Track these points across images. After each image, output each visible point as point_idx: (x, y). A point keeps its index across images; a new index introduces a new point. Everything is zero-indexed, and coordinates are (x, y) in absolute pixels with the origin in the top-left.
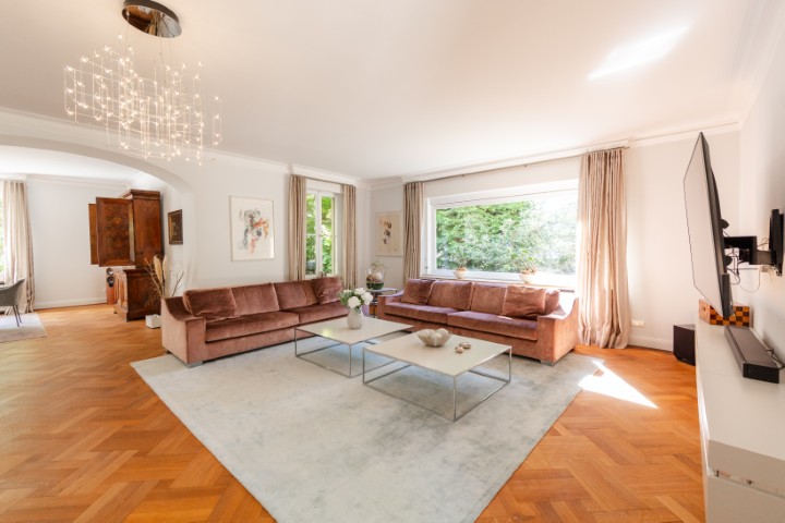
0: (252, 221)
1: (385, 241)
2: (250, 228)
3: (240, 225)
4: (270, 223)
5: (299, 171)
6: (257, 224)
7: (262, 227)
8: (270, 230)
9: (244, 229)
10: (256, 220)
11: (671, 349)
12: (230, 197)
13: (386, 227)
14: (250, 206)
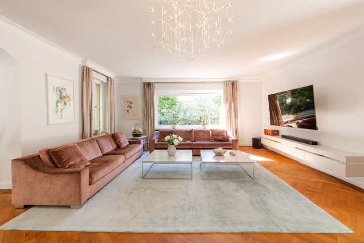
0: (61, 94)
1: (128, 111)
2: (59, 100)
3: (53, 97)
4: (72, 97)
5: (90, 65)
6: (65, 97)
7: (67, 99)
8: (72, 103)
9: (56, 100)
10: (64, 94)
11: (251, 145)
12: (46, 75)
13: (129, 104)
14: (60, 83)
